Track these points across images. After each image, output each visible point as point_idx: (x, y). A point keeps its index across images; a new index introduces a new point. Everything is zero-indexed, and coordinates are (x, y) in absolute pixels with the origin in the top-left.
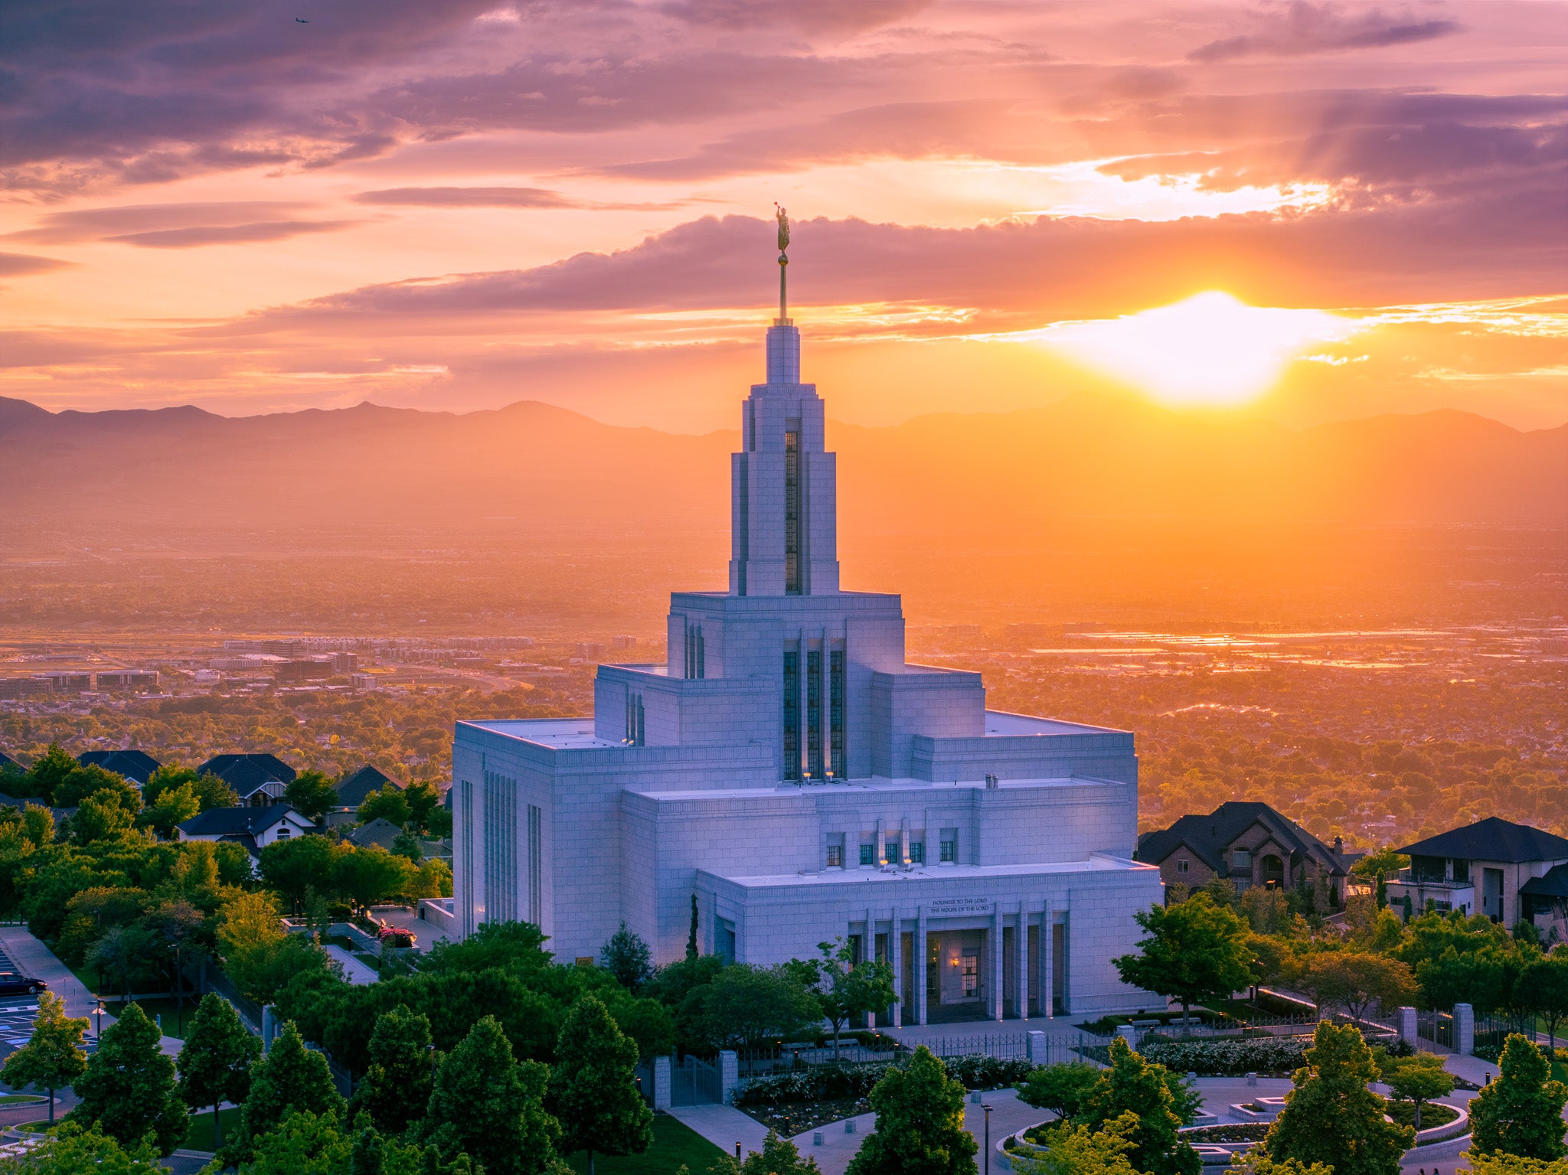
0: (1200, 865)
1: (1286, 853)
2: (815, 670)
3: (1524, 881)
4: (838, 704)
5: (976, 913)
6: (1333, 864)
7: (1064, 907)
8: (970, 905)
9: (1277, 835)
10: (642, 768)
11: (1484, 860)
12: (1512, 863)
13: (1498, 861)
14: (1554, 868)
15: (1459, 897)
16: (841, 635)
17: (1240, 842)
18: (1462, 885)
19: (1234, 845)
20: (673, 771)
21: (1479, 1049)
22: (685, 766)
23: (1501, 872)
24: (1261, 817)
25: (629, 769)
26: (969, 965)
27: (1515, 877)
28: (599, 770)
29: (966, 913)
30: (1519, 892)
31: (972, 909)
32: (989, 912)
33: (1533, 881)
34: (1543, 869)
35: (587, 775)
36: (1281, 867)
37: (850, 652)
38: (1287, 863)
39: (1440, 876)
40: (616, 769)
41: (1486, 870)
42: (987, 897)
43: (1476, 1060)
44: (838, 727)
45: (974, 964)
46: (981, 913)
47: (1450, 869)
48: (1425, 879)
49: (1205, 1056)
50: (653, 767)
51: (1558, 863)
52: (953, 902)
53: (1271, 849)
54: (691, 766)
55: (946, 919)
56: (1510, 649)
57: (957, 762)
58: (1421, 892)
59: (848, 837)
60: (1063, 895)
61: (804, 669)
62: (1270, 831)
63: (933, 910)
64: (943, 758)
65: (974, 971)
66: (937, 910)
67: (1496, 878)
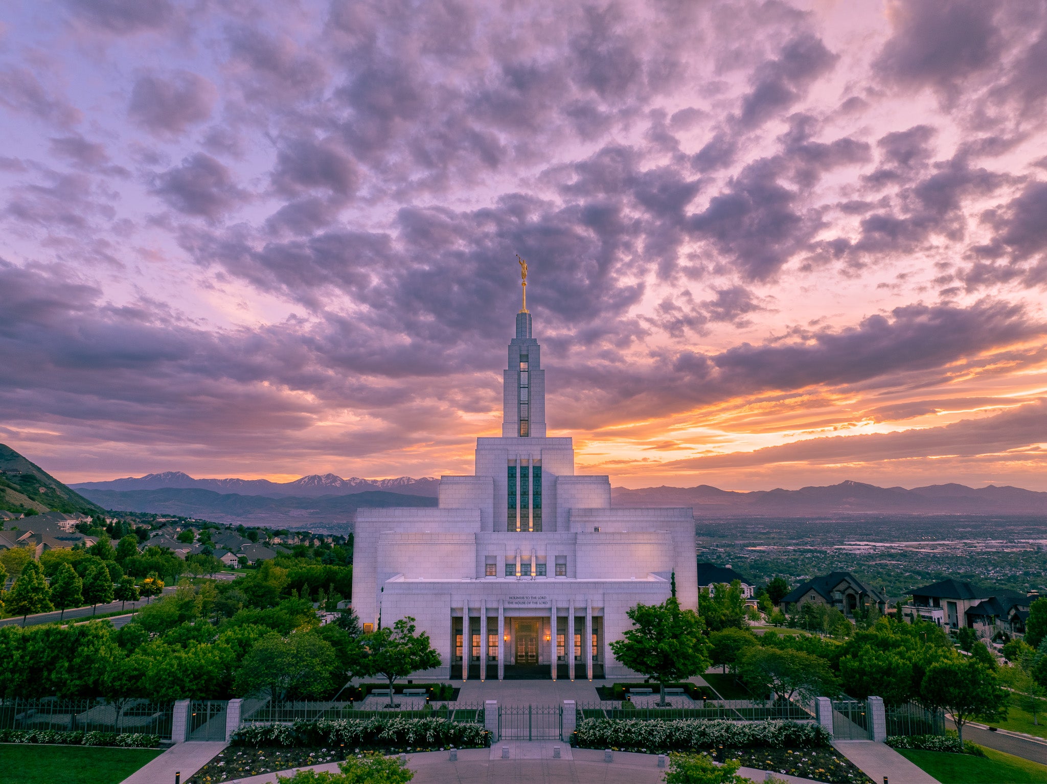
0: (820, 597)
1: (857, 593)
2: (524, 476)
3: (967, 608)
4: (537, 494)
5: (539, 606)
6: (880, 598)
7: (600, 605)
8: (534, 600)
9: (854, 585)
10: (404, 519)
11: (947, 598)
12: (960, 599)
13: (954, 599)
14: (981, 603)
15: (936, 614)
16: (539, 458)
17: (837, 588)
18: (937, 609)
19: (834, 590)
20: (421, 521)
21: (891, 738)
22: (429, 519)
23: (956, 603)
24: (847, 578)
25: (397, 519)
26: (559, 640)
27: (963, 606)
28: (381, 520)
29: (532, 606)
30: (965, 613)
31: (536, 603)
32: (548, 606)
33: (972, 608)
34: (976, 603)
35: (373, 522)
36: (855, 599)
37: (544, 467)
38: (858, 597)
39: (926, 604)
40: (390, 519)
41: (948, 602)
42: (547, 596)
43: (887, 749)
44: (537, 506)
45: (563, 640)
46: (543, 606)
47: (931, 603)
48: (920, 606)
49: (634, 733)
50: (411, 519)
51: (983, 600)
52: (523, 598)
53: (850, 591)
54: (432, 519)
55: (519, 609)
56: (975, 547)
57: (585, 522)
58: (918, 611)
59: (498, 559)
60: (600, 597)
61: (518, 475)
62: (850, 584)
63: (509, 603)
64: (577, 519)
65: (562, 644)
66: (512, 603)
67: (953, 606)
